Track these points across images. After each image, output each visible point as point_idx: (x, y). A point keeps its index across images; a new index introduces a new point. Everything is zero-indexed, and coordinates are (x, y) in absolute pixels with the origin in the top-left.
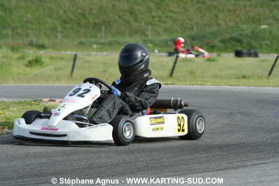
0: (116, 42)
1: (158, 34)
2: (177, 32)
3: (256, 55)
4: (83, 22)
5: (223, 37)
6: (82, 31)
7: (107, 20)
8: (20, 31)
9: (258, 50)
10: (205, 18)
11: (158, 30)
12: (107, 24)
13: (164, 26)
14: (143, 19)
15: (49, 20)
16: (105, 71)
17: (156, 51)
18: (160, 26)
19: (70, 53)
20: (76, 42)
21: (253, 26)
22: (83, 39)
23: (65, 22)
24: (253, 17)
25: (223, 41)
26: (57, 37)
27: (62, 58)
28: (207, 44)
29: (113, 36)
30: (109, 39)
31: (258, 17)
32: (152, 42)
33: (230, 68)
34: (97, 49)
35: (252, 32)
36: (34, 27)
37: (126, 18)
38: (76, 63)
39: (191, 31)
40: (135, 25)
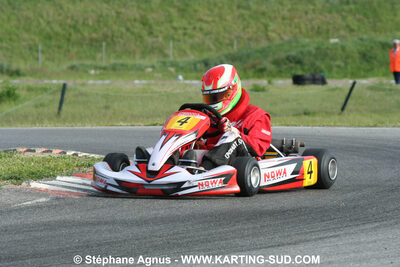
0: (122, 65)
1: (183, 53)
2: (210, 50)
3: (323, 82)
4: (74, 37)
5: (276, 57)
6: (75, 50)
7: (110, 34)
9: (326, 74)
10: (250, 30)
11: (184, 47)
12: (109, 40)
13: (191, 41)
14: (161, 32)
15: (26, 36)
16: (107, 107)
17: (181, 77)
18: (185, 42)
19: (57, 82)
20: (65, 65)
21: (319, 39)
22: (75, 62)
23: (49, 37)
24: (319, 28)
25: (276, 63)
26: (37, 59)
27: (45, 90)
28: (254, 67)
29: (118, 57)
30: (113, 61)
31: (325, 27)
32: (173, 65)
33: (287, 101)
34: (96, 75)
35: (318, 49)
37: (136, 31)
38: (66, 96)
39: (230, 48)
40: (149, 40)
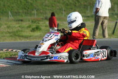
4: (77, 4)
7: (92, 3)
8: (42, 11)
15: (58, 4)
23: (67, 5)
36: (50, 8)
